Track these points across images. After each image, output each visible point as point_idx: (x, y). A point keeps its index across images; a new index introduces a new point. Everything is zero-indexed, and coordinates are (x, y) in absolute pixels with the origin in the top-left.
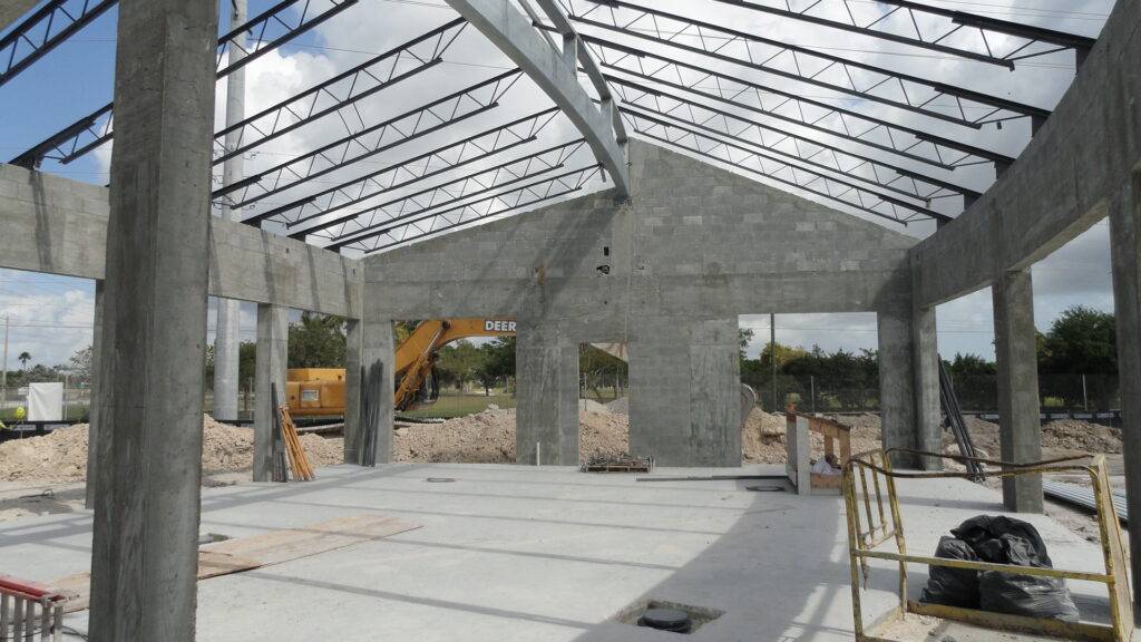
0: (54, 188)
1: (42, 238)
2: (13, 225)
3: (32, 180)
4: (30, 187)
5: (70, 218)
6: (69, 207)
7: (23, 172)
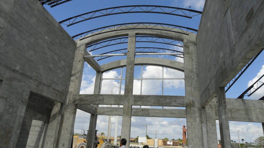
0: (248, 102)
1: (247, 114)
2: (241, 111)
3: (242, 101)
4: (242, 103)
5: (252, 108)
6: (252, 106)
7: (240, 99)
